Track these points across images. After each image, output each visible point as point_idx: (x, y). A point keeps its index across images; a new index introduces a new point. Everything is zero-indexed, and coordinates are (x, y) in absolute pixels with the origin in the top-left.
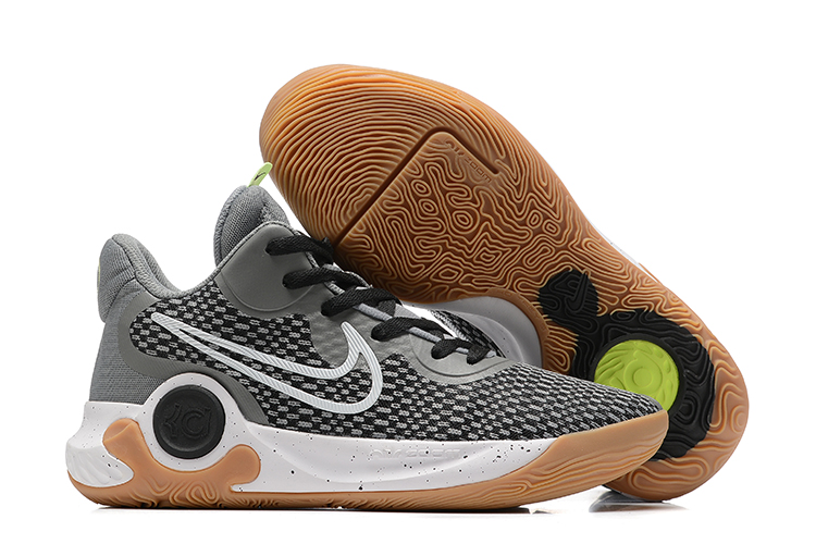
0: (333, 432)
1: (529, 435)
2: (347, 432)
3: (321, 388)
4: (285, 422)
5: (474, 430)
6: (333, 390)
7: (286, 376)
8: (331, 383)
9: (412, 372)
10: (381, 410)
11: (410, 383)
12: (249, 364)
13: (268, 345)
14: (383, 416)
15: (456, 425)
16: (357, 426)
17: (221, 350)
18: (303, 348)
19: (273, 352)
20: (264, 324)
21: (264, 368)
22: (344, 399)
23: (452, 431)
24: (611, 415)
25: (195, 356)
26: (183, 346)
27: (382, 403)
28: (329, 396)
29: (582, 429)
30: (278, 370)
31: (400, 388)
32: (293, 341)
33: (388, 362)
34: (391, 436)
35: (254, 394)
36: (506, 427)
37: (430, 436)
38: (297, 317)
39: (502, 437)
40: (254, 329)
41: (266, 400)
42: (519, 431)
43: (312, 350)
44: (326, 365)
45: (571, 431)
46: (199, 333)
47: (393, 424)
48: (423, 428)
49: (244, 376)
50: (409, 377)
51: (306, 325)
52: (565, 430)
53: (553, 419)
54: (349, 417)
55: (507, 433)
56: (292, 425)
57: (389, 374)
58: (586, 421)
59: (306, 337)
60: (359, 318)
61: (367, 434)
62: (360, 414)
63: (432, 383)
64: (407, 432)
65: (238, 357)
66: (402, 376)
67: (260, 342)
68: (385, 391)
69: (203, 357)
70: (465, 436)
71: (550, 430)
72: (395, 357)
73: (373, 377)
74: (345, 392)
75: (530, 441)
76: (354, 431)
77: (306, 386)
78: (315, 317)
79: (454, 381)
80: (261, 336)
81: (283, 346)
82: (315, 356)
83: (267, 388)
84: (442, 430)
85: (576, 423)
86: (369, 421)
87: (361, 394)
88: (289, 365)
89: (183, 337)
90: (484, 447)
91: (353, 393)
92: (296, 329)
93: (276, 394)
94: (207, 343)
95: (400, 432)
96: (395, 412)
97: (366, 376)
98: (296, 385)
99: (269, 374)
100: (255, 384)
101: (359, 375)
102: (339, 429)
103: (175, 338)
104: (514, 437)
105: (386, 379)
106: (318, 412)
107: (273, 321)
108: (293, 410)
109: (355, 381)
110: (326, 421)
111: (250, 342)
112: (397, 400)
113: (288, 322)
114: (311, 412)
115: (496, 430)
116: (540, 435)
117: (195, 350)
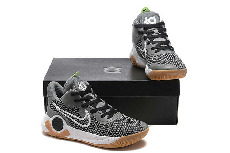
0: (82, 130)
1: (115, 136)
2: (84, 130)
3: (80, 122)
4: (74, 127)
5: (105, 134)
6: (82, 122)
7: (74, 118)
8: (82, 121)
9: (96, 120)
10: (90, 127)
11: (95, 123)
12: (68, 115)
13: (71, 112)
14: (90, 129)
15: (102, 133)
16: (86, 129)
17: (63, 112)
18: (77, 113)
19: (72, 113)
20: (70, 108)
21: (70, 116)
22: (84, 124)
23: (101, 134)
24: (132, 132)
25: (59, 112)
26: (57, 110)
27: (90, 126)
28: (81, 123)
29: (126, 135)
30: (73, 117)
31: (94, 123)
32: (76, 112)
33: (92, 118)
34: (91, 133)
35: (69, 121)
36: (111, 134)
37: (97, 134)
38: (76, 107)
39: (110, 136)
40: (68, 109)
41: (71, 122)
42: (113, 135)
43: (79, 114)
44: (81, 117)
45: (124, 136)
46: (59, 108)
47: (92, 130)
48: (97, 132)
49: (67, 117)
50: (95, 121)
51: (78, 109)
52: (122, 135)
53: (120, 133)
54: (84, 128)
55: (111, 135)
56: (75, 127)
57: (92, 120)
58: (127, 134)
59: (78, 111)
60: (88, 108)
61: (87, 131)
62: (86, 128)
63: (100, 123)
64: (94, 133)
65: (66, 114)
66: (94, 121)
67: (69, 111)
68: (91, 124)
69: (60, 113)
70: (103, 135)
71: (119, 135)
72: (93, 117)
73: (89, 121)
74: (84, 123)
75: (115, 137)
76: (85, 130)
77: (77, 121)
78: (80, 107)
79: (104, 123)
80: (70, 110)
81: (74, 112)
82: (79, 115)
83: (71, 120)
84: (100, 133)
85: (125, 134)
86: (88, 129)
87: (87, 124)
88: (74, 116)
89: (57, 108)
90: (106, 138)
91: (85, 123)
92: (76, 110)
93: (72, 121)
94: (60, 111)
95: (93, 132)
96: (92, 128)
97: (88, 120)
98: (76, 120)
99: (71, 117)
100: (69, 119)
101: (86, 120)
102: (83, 130)
103: (56, 108)
104: (112, 136)
105: (91, 121)
106: (79, 126)
107: (72, 108)
108: (75, 125)
109: (86, 121)
110: (81, 128)
111: (68, 111)
112: (93, 126)
113: (75, 108)
114: (78, 126)
115: (109, 135)
116: (117, 136)
117: (59, 111)
